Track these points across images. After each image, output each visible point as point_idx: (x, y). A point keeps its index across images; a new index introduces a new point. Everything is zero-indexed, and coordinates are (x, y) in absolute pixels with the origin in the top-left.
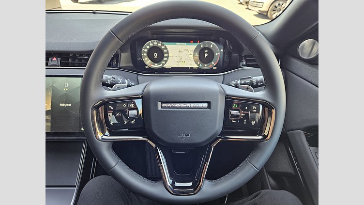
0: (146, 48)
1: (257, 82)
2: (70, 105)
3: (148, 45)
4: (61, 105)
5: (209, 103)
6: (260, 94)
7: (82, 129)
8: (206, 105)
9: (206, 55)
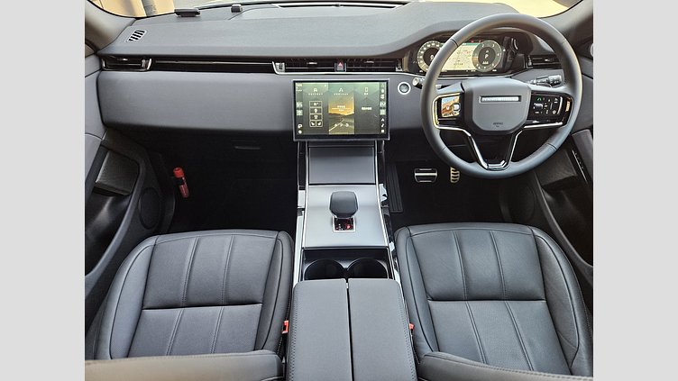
0: (422, 50)
1: (553, 81)
2: (370, 109)
3: (426, 46)
4: (363, 109)
5: (519, 97)
6: (561, 89)
7: (383, 131)
8: (517, 99)
9: (487, 56)
